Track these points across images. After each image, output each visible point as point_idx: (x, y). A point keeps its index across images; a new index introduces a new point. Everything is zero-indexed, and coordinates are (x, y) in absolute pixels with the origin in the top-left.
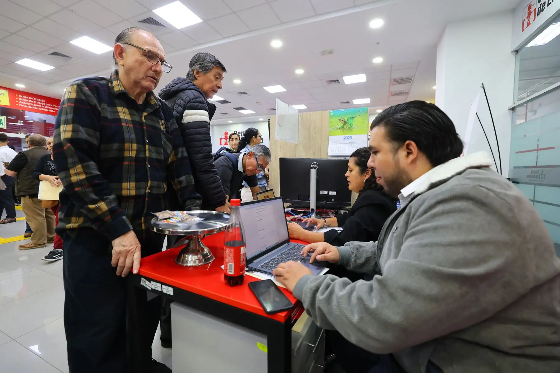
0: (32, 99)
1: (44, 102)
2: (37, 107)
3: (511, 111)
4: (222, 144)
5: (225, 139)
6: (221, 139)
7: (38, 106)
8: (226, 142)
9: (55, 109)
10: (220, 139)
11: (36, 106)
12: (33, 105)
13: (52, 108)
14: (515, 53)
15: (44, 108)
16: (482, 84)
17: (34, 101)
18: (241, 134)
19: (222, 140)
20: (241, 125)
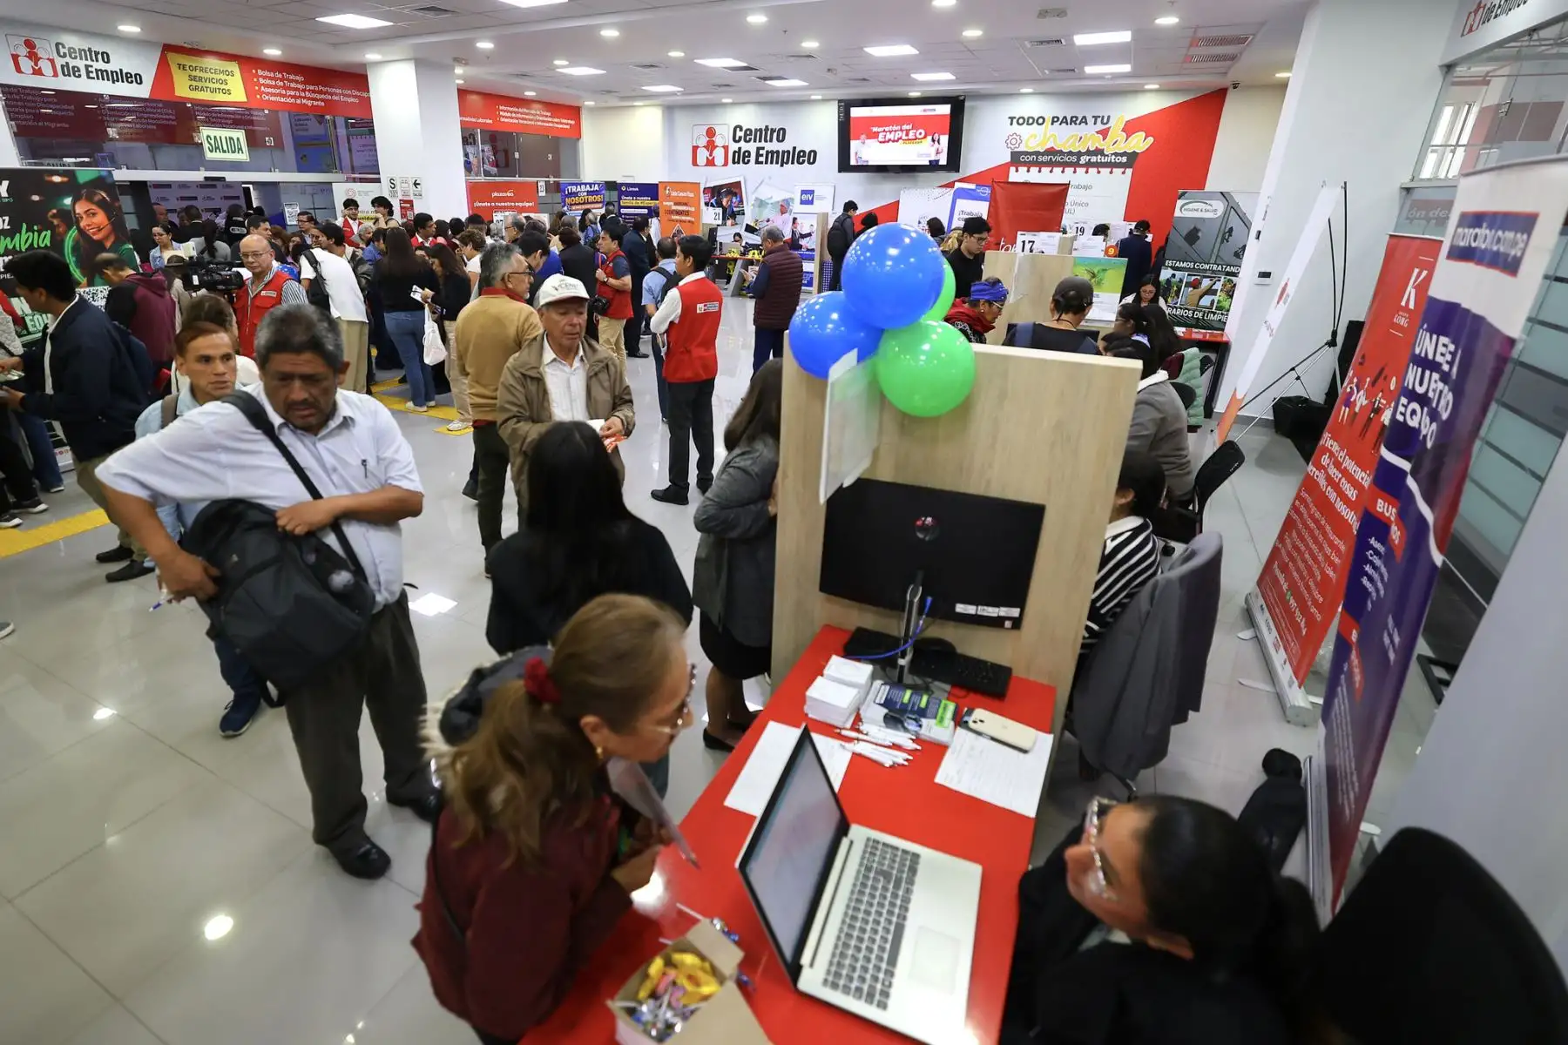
0: (280, 76)
1: (302, 83)
2: (292, 97)
3: (1404, 193)
4: (698, 163)
5: (706, 147)
6: (695, 149)
7: (293, 93)
8: (710, 158)
9: (323, 96)
10: (694, 147)
11: (290, 95)
12: (284, 92)
13: (319, 97)
14: (1445, 69)
15: (305, 98)
16: (1345, 183)
17: (286, 82)
18: (753, 137)
19: (699, 150)
20: (751, 109)
